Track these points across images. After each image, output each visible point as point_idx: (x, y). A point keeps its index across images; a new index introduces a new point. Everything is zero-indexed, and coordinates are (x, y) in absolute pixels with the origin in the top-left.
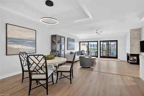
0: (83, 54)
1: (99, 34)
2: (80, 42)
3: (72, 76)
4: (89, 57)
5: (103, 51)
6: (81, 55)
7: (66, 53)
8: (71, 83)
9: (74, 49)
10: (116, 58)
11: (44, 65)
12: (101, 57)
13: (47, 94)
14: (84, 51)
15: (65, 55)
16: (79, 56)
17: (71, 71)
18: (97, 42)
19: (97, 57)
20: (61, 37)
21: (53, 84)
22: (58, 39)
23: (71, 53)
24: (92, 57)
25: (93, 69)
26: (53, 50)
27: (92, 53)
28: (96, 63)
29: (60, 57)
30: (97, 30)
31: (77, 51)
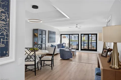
0: (64, 47)
1: (79, 28)
2: (61, 35)
3: (53, 64)
4: (70, 50)
5: (84, 43)
6: (62, 47)
7: (47, 46)
8: (52, 69)
9: (55, 42)
10: (96, 50)
11: (34, 55)
12: (81, 50)
13: (35, 75)
14: (66, 44)
15: (46, 48)
16: (60, 49)
17: (52, 60)
18: (78, 34)
19: (78, 49)
20: (42, 31)
21: (38, 70)
22: (39, 32)
23: (52, 46)
24: (73, 50)
25: (72, 60)
26: (35, 43)
27: (74, 46)
28: (76, 55)
29: (41, 49)
30: (77, 25)
31: (58, 44)
